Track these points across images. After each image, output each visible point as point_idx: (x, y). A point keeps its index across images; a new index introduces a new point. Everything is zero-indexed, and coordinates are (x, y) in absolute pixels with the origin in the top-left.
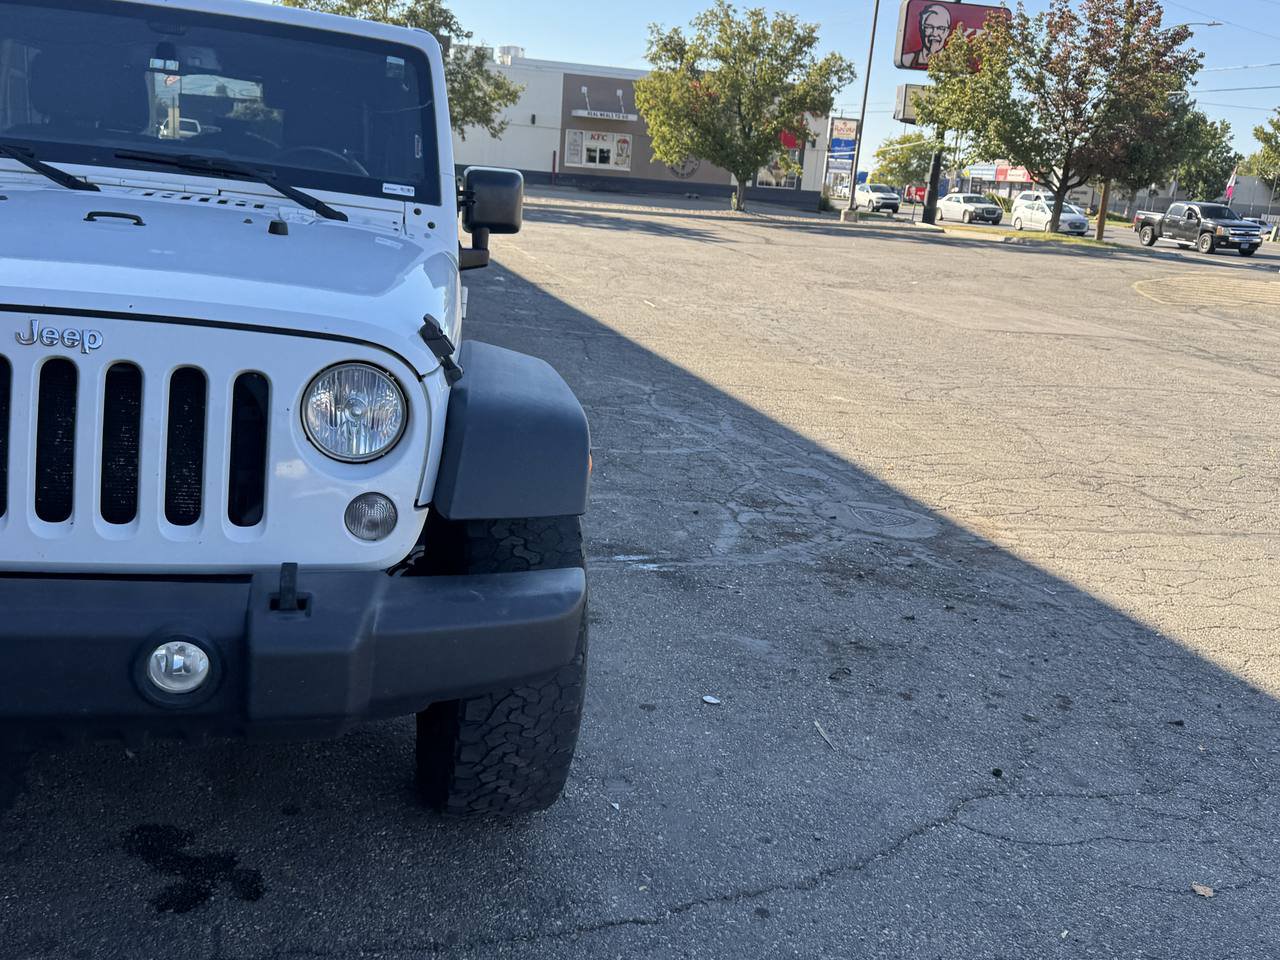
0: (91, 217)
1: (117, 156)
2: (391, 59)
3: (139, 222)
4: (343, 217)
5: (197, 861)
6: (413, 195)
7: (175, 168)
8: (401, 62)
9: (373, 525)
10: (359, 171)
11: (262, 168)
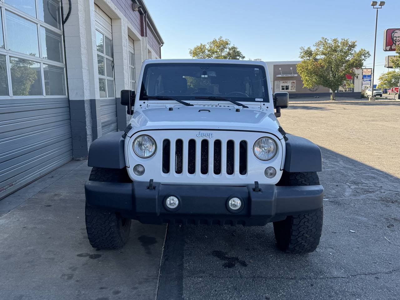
0: (199, 111)
1: (196, 98)
2: (255, 69)
3: (209, 111)
4: (247, 107)
5: (229, 258)
6: (263, 100)
7: (208, 99)
8: (258, 69)
9: (271, 174)
10: (247, 96)
11: (227, 98)
